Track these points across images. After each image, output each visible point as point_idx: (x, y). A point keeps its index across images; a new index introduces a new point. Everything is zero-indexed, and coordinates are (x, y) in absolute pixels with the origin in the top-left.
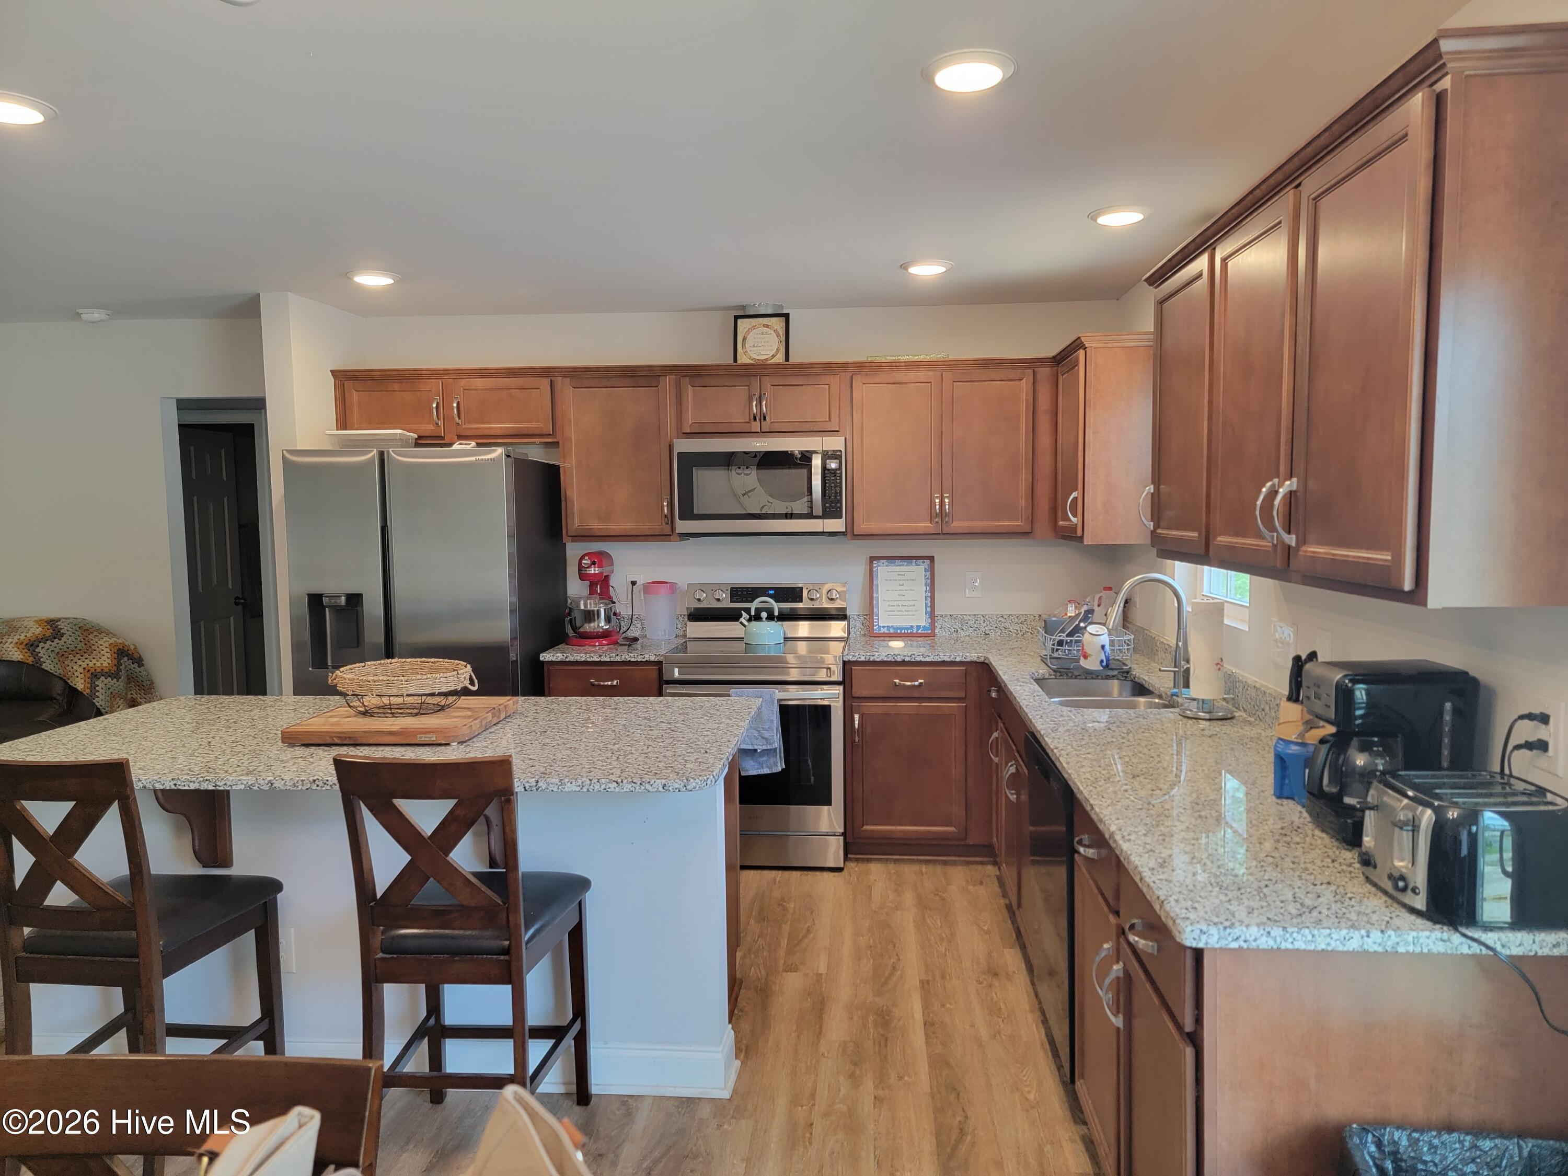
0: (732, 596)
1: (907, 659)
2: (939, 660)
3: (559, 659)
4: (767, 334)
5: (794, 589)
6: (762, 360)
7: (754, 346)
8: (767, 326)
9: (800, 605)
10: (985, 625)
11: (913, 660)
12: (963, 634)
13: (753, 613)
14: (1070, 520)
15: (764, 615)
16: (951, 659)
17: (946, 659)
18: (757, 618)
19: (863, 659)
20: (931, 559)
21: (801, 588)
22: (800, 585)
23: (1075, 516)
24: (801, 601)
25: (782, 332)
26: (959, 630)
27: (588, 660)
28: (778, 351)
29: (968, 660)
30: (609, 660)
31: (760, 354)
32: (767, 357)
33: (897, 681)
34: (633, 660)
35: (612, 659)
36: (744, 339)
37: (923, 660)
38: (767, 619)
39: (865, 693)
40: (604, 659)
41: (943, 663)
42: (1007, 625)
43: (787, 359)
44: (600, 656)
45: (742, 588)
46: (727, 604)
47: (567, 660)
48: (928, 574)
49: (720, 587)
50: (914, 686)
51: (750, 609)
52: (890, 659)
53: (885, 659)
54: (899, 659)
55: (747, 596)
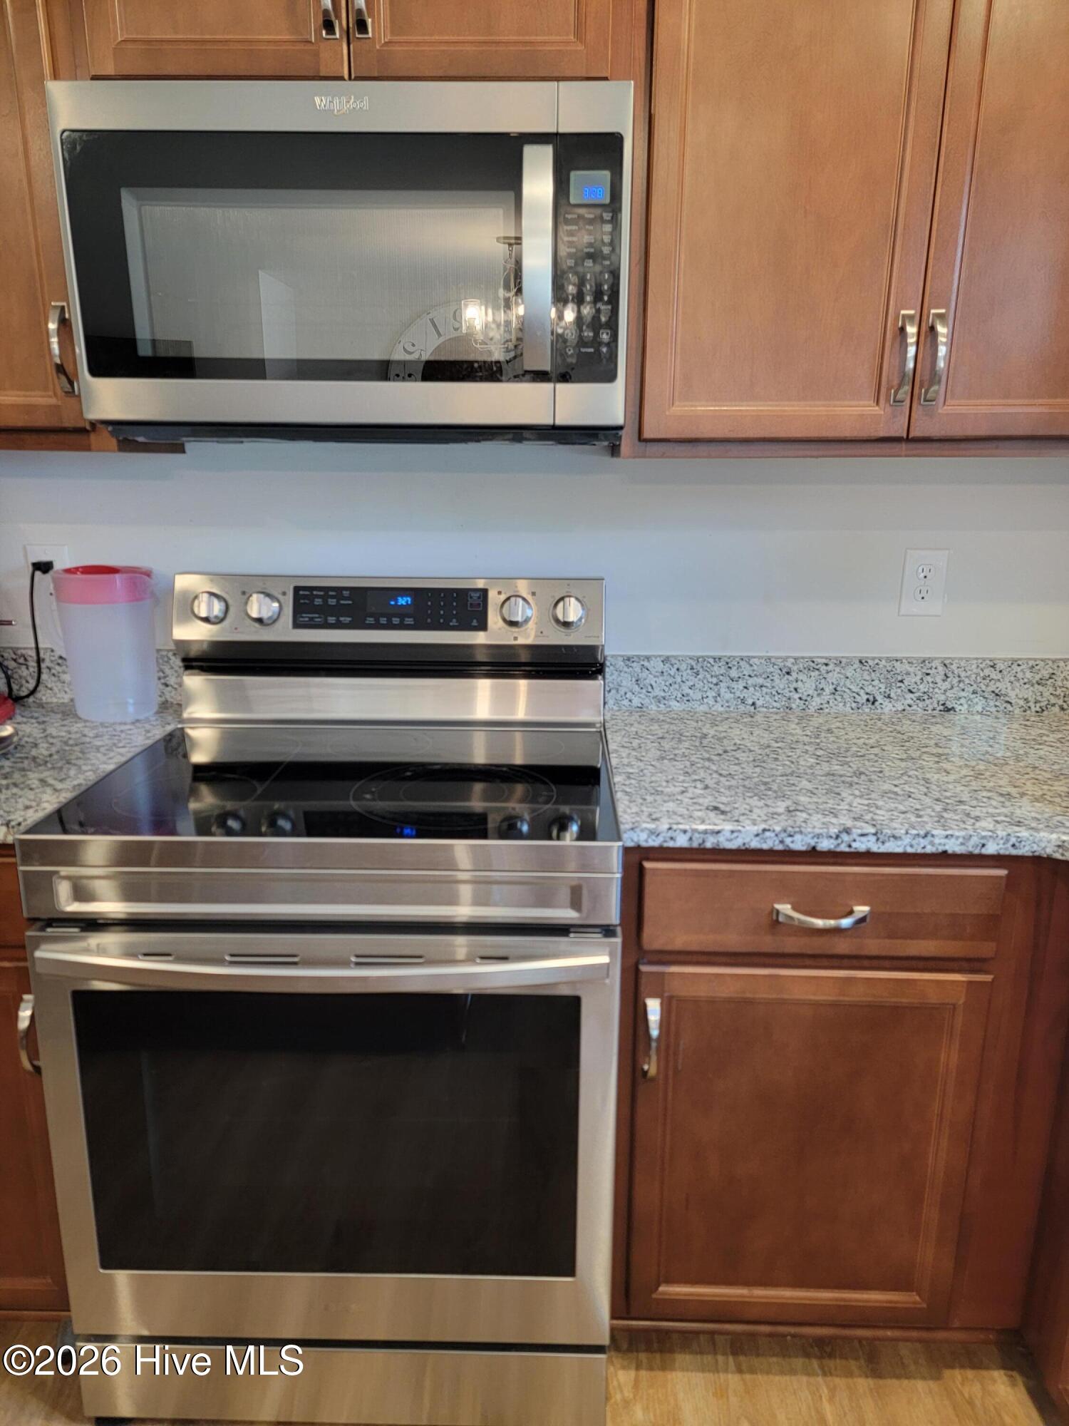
0: (299, 609)
1: (825, 845)
2: (929, 849)
5: (462, 594)
9: (479, 638)
10: (947, 685)
11: (844, 848)
16: (971, 847)
17: (953, 847)
19: (682, 841)
21: (484, 592)
22: (480, 584)
24: (483, 626)
26: (880, 699)
33: (785, 908)
37: (876, 848)
39: (680, 941)
41: (943, 858)
45: (326, 589)
46: (286, 632)
49: (263, 584)
50: (838, 931)
52: (770, 843)
53: (755, 844)
54: (799, 844)
55: (338, 611)
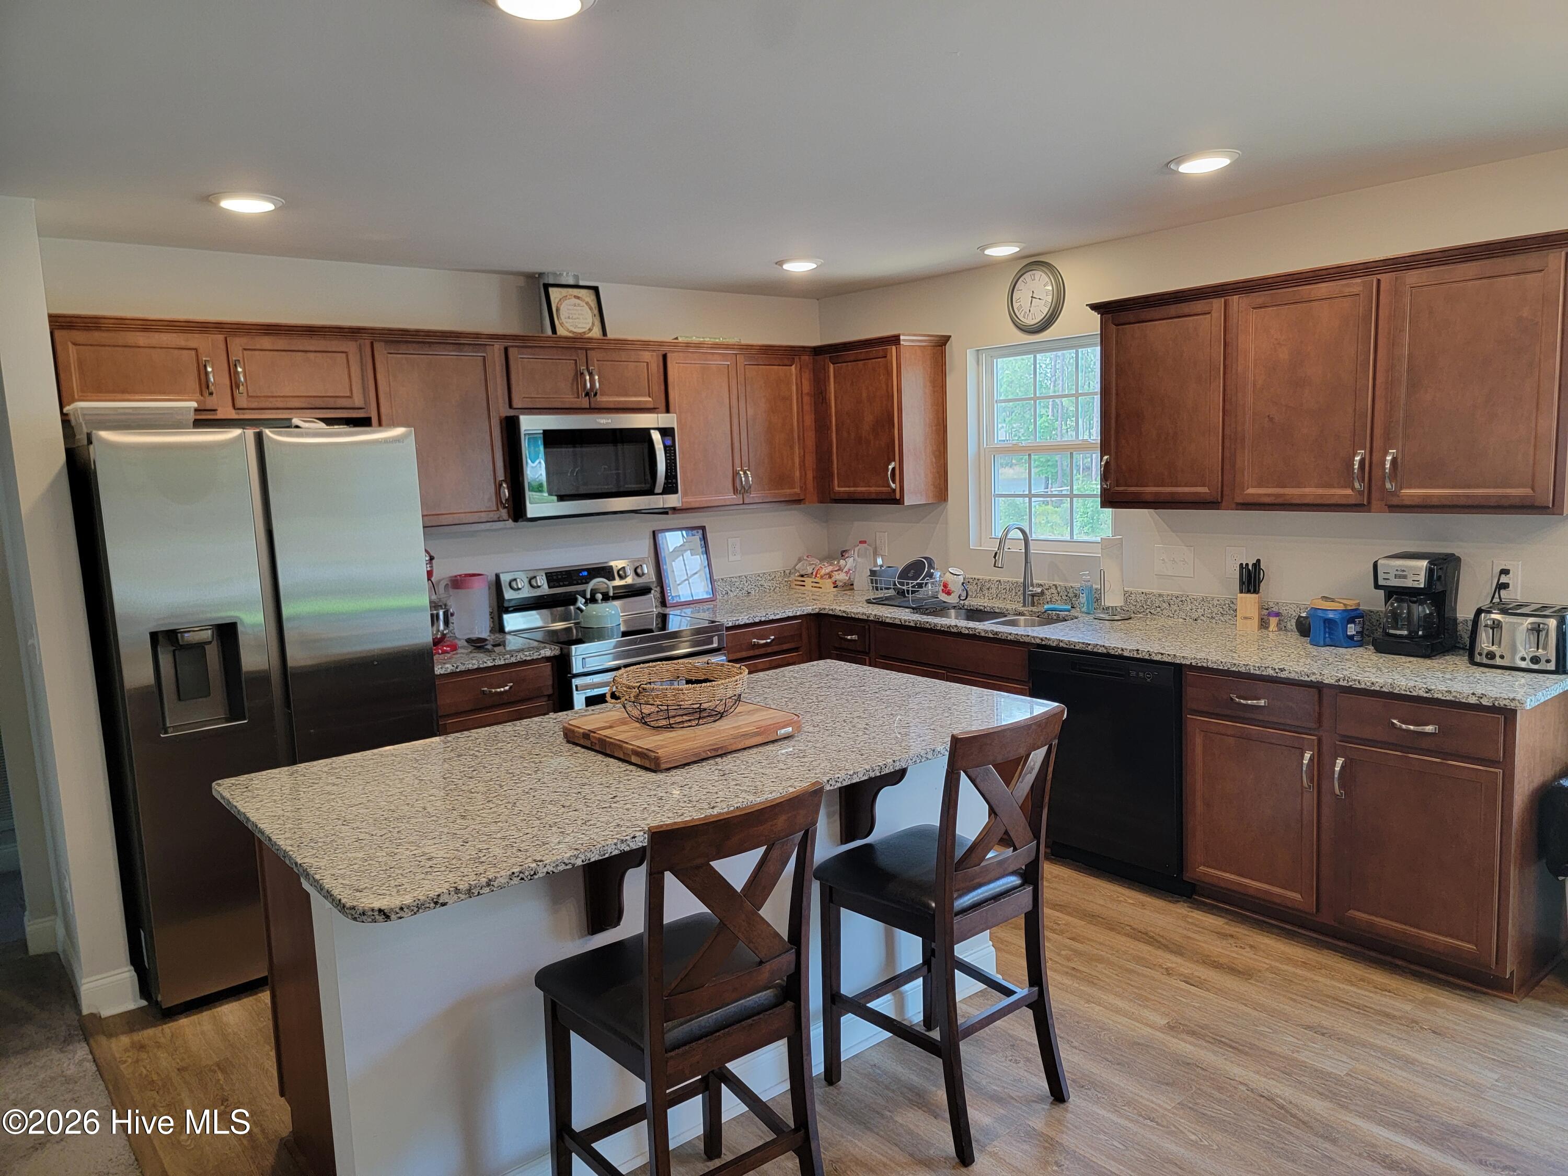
0: (549, 581)
3: (449, 671)
4: (579, 305)
5: (604, 568)
6: (580, 333)
7: (569, 318)
8: (578, 298)
9: (614, 584)
10: (747, 584)
12: (732, 595)
13: (588, 596)
14: (889, 486)
15: (599, 596)
18: (593, 600)
20: (703, 528)
21: (612, 566)
22: (610, 563)
23: (894, 482)
24: (614, 579)
25: (594, 304)
27: (481, 666)
28: (593, 324)
29: (805, 613)
30: (503, 663)
31: (576, 327)
32: (583, 330)
33: (755, 641)
34: (529, 658)
35: (507, 662)
36: (558, 310)
37: (774, 618)
38: (602, 600)
40: (498, 662)
42: (762, 582)
43: (604, 333)
44: (494, 660)
45: (557, 572)
46: (546, 590)
47: (458, 670)
48: (703, 542)
50: (767, 643)
51: (584, 591)
52: (751, 621)
53: (748, 622)
54: (757, 620)
55: (563, 580)
